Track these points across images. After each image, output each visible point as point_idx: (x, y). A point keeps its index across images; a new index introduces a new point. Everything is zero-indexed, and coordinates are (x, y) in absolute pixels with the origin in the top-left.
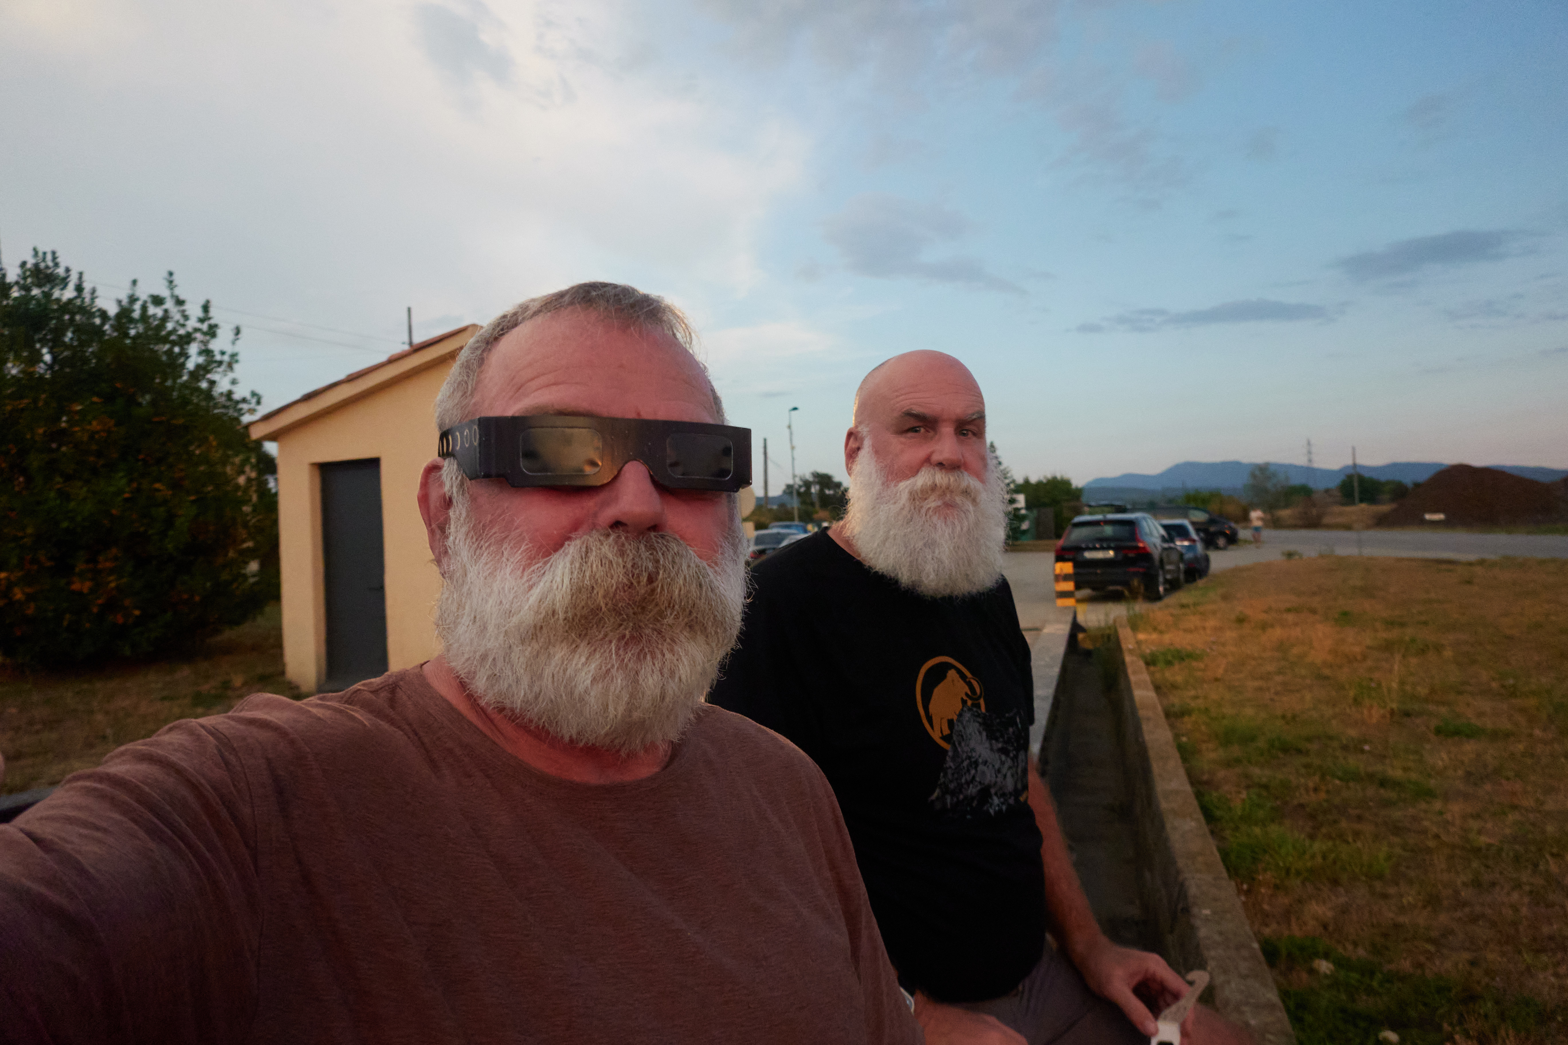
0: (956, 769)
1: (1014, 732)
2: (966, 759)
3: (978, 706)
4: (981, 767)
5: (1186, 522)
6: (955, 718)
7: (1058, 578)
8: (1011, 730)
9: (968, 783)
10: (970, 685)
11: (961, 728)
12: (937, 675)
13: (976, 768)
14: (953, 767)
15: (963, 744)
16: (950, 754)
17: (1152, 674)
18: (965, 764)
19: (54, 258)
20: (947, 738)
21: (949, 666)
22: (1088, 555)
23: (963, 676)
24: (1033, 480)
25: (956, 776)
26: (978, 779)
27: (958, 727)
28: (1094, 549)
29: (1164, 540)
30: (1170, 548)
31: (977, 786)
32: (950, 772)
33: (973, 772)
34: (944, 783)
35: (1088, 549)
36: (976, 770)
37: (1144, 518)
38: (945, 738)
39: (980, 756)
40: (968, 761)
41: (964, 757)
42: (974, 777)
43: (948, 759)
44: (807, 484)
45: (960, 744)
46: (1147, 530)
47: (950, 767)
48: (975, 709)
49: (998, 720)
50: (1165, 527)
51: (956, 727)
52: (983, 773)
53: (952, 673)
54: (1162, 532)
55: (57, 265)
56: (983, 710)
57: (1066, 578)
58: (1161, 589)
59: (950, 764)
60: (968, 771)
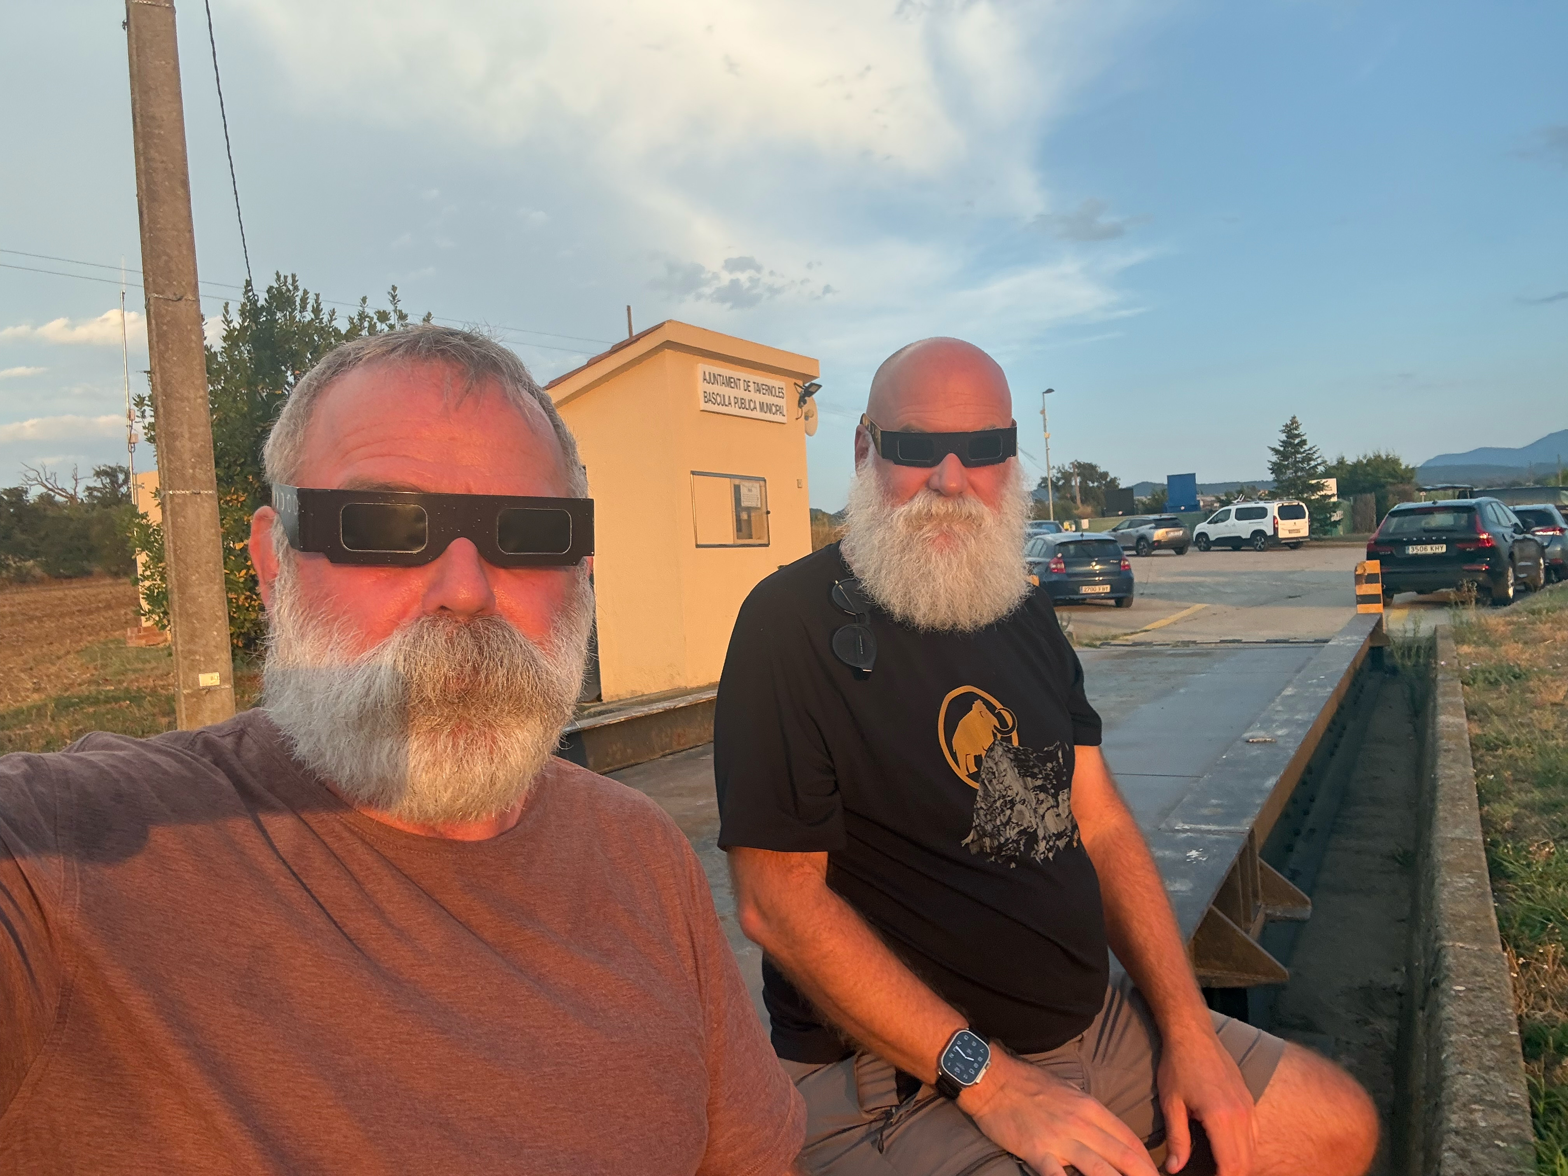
0: (988, 810)
1: (1052, 769)
2: (999, 799)
3: (1009, 740)
4: (1018, 807)
5: (1550, 507)
6: (984, 754)
7: (1359, 579)
8: (1049, 765)
9: (1005, 825)
10: (999, 717)
11: (991, 764)
12: (963, 705)
13: (1012, 809)
14: (985, 808)
15: (995, 782)
16: (980, 793)
17: (1466, 695)
18: (998, 804)
19: (294, 281)
20: (974, 777)
21: (975, 697)
22: (1412, 550)
23: (991, 708)
24: (1350, 459)
25: (989, 817)
26: (1014, 821)
27: (988, 763)
28: (1420, 542)
29: (1516, 529)
30: (1525, 539)
31: (1014, 828)
32: (982, 812)
33: (1008, 812)
34: (980, 824)
35: (1411, 543)
36: (1012, 810)
37: (1490, 503)
38: (972, 776)
39: (1017, 794)
40: (1002, 800)
41: (997, 797)
42: (1010, 818)
43: (978, 798)
44: (1067, 476)
45: (990, 782)
46: (1492, 517)
47: (981, 808)
48: (1004, 744)
49: (1035, 755)
50: (1517, 513)
51: (984, 763)
52: (1021, 812)
53: (978, 705)
54: (1515, 519)
55: (296, 288)
56: (1015, 743)
57: (1371, 579)
58: (1511, 592)
59: (980, 804)
60: (1003, 811)
